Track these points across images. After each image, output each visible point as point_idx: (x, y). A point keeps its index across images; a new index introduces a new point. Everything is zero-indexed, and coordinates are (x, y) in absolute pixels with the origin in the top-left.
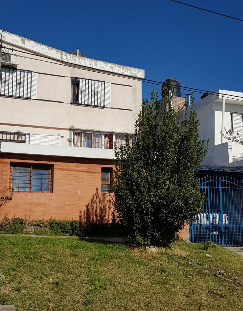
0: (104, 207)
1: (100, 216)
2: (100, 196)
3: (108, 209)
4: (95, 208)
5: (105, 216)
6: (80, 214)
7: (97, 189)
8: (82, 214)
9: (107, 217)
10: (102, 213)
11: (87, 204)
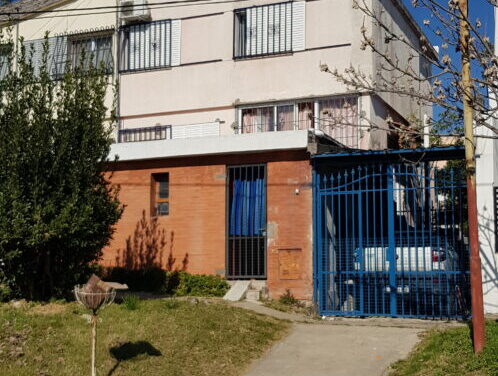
0: (154, 242)
1: (148, 257)
2: (149, 225)
3: (160, 245)
4: (139, 244)
5: (154, 257)
6: (117, 255)
7: (144, 212)
8: (121, 254)
9: (157, 260)
10: (150, 252)
11: (127, 238)
